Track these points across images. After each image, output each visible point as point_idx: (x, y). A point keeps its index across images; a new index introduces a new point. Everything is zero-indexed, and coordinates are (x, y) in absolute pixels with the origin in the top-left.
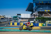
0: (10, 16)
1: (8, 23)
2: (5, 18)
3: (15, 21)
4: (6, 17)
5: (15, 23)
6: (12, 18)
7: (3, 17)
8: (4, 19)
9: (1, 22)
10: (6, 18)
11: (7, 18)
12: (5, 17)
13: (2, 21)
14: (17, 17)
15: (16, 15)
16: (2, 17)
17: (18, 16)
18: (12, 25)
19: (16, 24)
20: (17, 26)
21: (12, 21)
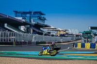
0: (76, 30)
1: (74, 43)
2: (67, 34)
3: (86, 40)
4: (70, 32)
5: (86, 44)
6: (81, 34)
7: (64, 33)
8: (65, 36)
9: (60, 43)
10: (70, 35)
11: (72, 35)
12: (67, 32)
13: (61, 40)
14: (90, 33)
15: (88, 29)
16: (62, 33)
17: (93, 30)
18: (80, 47)
19: (88, 45)
20: (91, 49)
21: (80, 39)
